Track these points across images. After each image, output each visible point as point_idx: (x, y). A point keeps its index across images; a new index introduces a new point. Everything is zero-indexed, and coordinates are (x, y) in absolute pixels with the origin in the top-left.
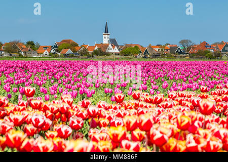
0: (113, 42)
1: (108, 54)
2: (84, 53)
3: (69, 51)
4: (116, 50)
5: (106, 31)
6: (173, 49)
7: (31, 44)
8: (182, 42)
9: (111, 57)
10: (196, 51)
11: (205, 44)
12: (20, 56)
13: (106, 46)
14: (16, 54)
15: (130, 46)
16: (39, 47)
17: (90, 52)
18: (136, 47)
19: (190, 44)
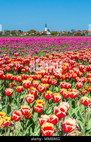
0: (48, 30)
1: (47, 35)
2: (39, 34)
3: (33, 34)
4: (49, 33)
5: (46, 27)
6: (69, 32)
7: (20, 31)
8: (72, 30)
9: (48, 35)
10: (76, 33)
11: (79, 31)
12: (16, 35)
13: (46, 32)
14: (15, 35)
15: (54, 32)
16: (23, 32)
17: (41, 34)
18: (56, 32)
19: (74, 31)
